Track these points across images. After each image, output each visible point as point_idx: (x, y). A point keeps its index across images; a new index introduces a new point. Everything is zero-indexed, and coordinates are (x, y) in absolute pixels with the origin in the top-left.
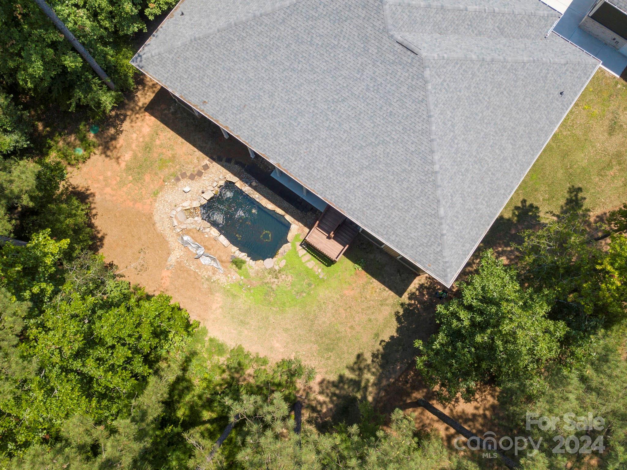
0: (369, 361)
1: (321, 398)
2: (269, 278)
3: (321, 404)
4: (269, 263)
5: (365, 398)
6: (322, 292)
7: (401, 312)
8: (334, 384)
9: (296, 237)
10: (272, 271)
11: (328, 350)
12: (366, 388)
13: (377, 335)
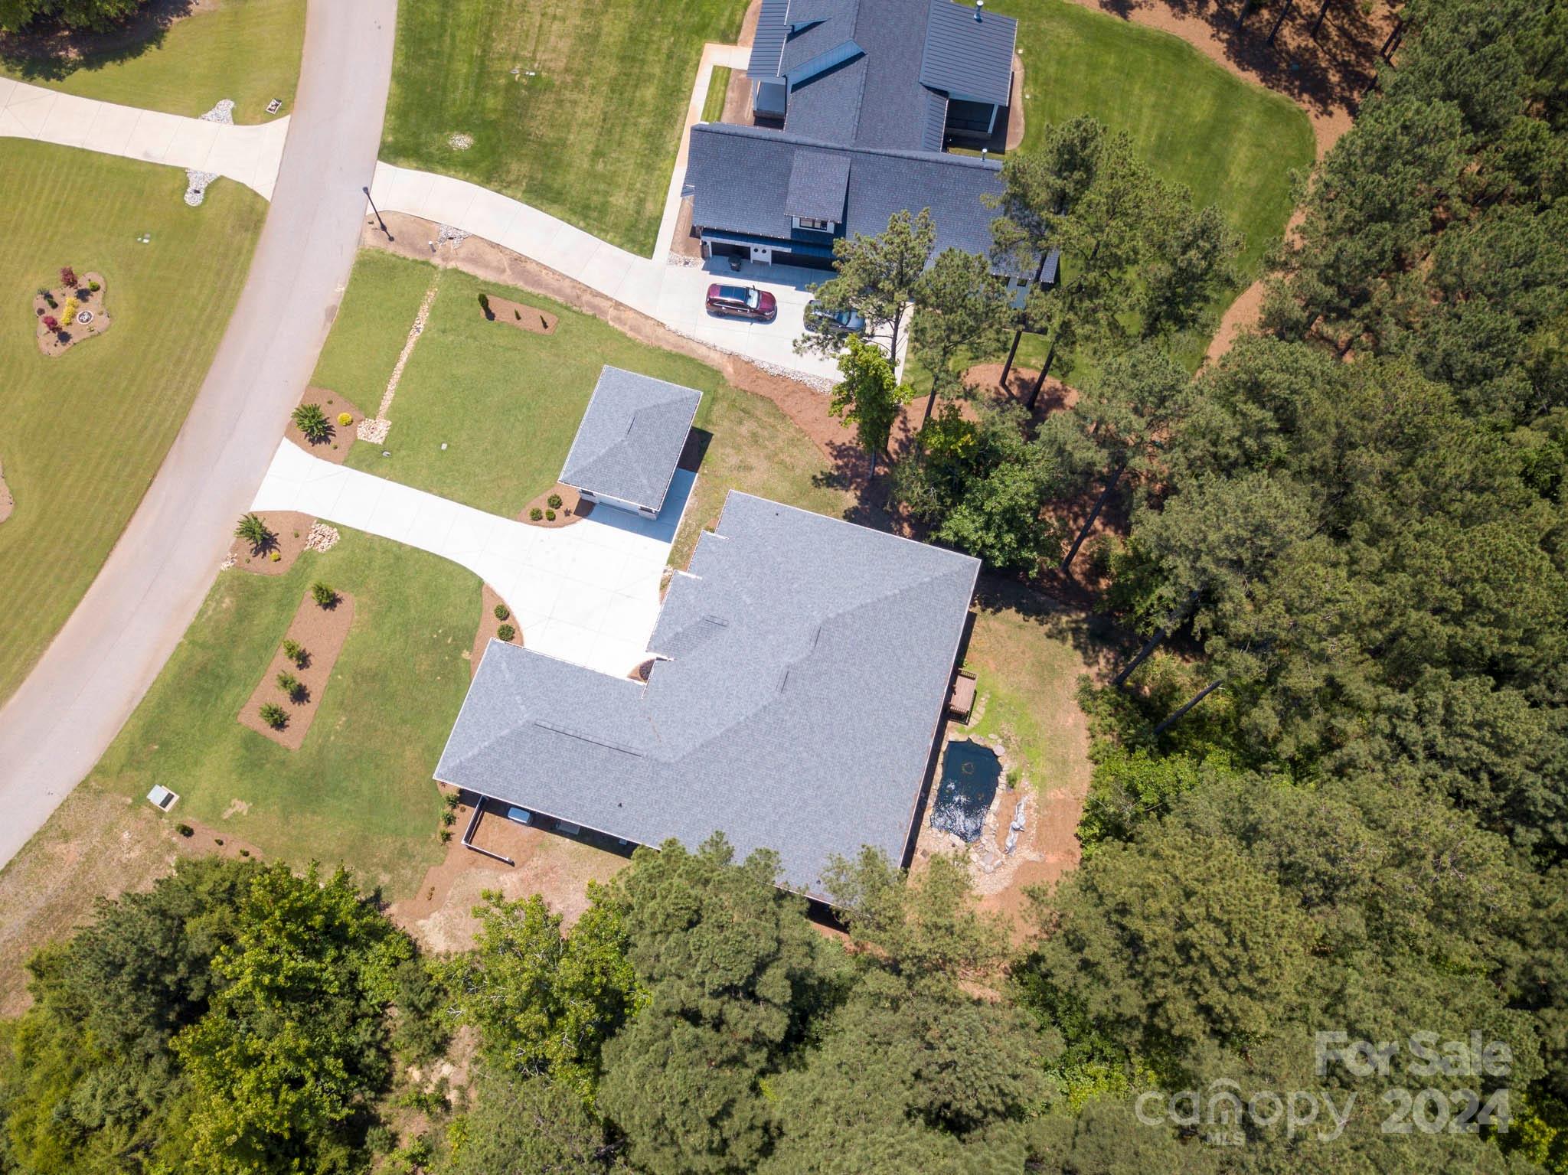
0: (1049, 626)
1: (1102, 661)
2: (1013, 746)
3: (1108, 661)
4: (999, 750)
5: (1084, 621)
6: (1002, 691)
7: (990, 610)
8: (1085, 653)
9: (961, 732)
10: (1005, 745)
11: (1053, 670)
12: (1076, 622)
13: (1020, 627)
